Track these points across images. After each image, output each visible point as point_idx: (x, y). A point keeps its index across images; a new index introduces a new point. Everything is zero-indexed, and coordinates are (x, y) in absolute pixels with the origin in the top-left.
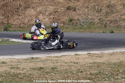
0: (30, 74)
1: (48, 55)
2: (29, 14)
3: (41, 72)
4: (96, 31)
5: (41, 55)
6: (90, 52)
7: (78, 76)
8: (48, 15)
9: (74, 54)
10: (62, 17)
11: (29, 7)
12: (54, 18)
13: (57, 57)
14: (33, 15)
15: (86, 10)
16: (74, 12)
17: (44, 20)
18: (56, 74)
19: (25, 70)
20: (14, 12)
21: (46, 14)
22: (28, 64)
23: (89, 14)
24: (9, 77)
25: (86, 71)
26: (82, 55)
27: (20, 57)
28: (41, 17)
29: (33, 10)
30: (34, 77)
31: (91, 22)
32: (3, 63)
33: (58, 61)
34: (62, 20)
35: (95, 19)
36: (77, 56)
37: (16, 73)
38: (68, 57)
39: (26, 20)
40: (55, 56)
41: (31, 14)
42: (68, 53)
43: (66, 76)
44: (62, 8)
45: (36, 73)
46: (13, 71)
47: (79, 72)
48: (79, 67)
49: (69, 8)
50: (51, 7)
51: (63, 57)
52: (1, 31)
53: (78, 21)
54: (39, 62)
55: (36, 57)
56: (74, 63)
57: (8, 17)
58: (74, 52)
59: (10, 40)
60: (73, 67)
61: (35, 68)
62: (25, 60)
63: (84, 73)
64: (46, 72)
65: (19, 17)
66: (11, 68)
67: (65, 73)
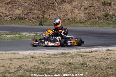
0: (59, 69)
1: (79, 51)
2: (64, 9)
3: (70, 68)
5: (72, 50)
7: (106, 72)
9: (105, 50)
10: (98, 12)
11: (65, 2)
12: (89, 13)
13: (88, 52)
14: (68, 10)
16: (110, 7)
17: (79, 15)
18: (85, 70)
19: (54, 65)
20: (50, 6)
21: (82, 9)
22: (57, 59)
24: (38, 72)
25: (115, 67)
26: (113, 50)
27: (51, 52)
28: (76, 11)
29: (68, 5)
30: (63, 72)
32: (33, 58)
33: (89, 57)
34: (97, 15)
36: (108, 52)
37: (44, 68)
38: (99, 53)
39: (61, 15)
40: (86, 51)
41: (66, 9)
42: (99, 48)
43: (95, 71)
44: (98, 3)
45: (65, 69)
46: (42, 66)
47: (108, 68)
48: (109, 63)
49: (104, 4)
50: (86, 2)
51: (94, 53)
52: (37, 25)
53: (113, 16)
54: (69, 57)
55: (67, 52)
56: (105, 59)
57: (44, 11)
58: (106, 47)
59: (43, 35)
60: (103, 63)
61: (64, 64)
62: (55, 55)
63: (114, 69)
64: (75, 68)
65: (55, 11)
66: (40, 63)
67: (95, 69)
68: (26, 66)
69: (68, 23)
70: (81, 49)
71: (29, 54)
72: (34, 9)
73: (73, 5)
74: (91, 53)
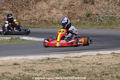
1: (66, 55)
2: (41, 8)
3: (60, 75)
4: (117, 27)
5: (58, 55)
6: (115, 52)
7: (102, 79)
8: (62, 10)
9: (96, 54)
10: (79, 12)
11: (41, 1)
12: (69, 13)
13: (77, 57)
14: (45, 9)
15: (106, 3)
16: (92, 6)
17: (57, 15)
18: (77, 77)
19: (41, 72)
20: (24, 6)
21: (61, 8)
22: (43, 65)
23: (109, 8)
25: (111, 73)
26: (105, 55)
27: (34, 58)
28: (54, 11)
29: (45, 4)
31: (112, 17)
32: (15, 64)
33: (79, 62)
34: (78, 14)
35: (116, 14)
36: (99, 57)
37: (31, 76)
38: (89, 58)
39: (37, 15)
40: (74, 56)
41: (42, 8)
42: (88, 52)
43: (89, 79)
44: (79, 2)
46: (27, 73)
47: (103, 75)
48: (103, 69)
49: (86, 2)
51: (84, 58)
53: (97, 16)
54: (57, 63)
55: (53, 57)
56: (98, 64)
57: (17, 11)
58: (96, 51)
59: (20, 38)
60: (96, 69)
61: (53, 70)
62: (40, 61)
63: (110, 76)
64: (66, 75)
65: (30, 11)
66: (25, 70)
67: (88, 76)
68: (10, 73)
69: (45, 25)
70: (68, 53)
71: (10, 60)
72: (5, 9)
73: (50, 4)
74: (80, 58)
